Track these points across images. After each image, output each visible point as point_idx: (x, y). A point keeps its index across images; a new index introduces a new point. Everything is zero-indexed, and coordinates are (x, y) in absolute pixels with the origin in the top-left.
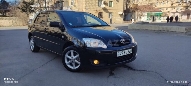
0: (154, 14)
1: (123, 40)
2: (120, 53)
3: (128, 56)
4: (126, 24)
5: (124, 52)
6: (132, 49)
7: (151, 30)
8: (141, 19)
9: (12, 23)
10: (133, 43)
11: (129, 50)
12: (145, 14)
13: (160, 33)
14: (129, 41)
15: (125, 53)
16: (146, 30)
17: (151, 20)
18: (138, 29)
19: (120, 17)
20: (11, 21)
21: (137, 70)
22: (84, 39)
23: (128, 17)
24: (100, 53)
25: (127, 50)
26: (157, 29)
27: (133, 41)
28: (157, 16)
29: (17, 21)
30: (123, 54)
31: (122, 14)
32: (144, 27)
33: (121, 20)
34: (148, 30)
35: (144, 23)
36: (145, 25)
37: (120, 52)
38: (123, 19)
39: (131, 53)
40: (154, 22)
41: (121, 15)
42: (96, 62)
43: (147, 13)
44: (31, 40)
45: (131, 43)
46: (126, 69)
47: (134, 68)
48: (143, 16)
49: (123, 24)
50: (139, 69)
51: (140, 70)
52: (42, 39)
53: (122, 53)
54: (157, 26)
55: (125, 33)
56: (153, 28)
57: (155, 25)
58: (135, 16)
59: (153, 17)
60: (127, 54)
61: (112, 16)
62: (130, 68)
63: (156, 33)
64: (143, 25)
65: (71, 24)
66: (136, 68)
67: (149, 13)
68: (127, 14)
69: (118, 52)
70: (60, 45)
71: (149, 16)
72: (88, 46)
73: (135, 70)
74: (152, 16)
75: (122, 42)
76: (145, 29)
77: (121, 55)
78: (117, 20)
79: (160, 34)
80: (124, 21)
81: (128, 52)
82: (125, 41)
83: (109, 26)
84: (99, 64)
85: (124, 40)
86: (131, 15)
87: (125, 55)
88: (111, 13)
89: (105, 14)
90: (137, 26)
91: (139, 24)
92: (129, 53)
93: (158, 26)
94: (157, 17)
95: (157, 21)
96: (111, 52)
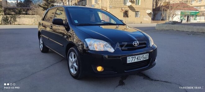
0: (189, 13)
1: (136, 43)
2: (131, 59)
3: (143, 63)
4: (154, 24)
5: (137, 58)
6: (148, 54)
7: (183, 31)
8: (173, 18)
9: (34, 22)
10: (151, 46)
11: (145, 55)
12: (179, 12)
13: (193, 34)
14: (145, 44)
15: (139, 58)
16: (177, 30)
17: (185, 20)
18: (167, 29)
19: (148, 16)
20: (33, 20)
21: (155, 80)
22: (86, 40)
23: (158, 16)
24: (106, 58)
25: (142, 55)
26: (190, 30)
27: (152, 43)
28: (193, 15)
29: (39, 20)
30: (136, 61)
31: (151, 13)
32: (175, 27)
33: (149, 20)
34: (179, 31)
35: (175, 23)
36: (176, 25)
37: (131, 57)
38: (152, 19)
39: (146, 59)
40: (189, 22)
41: (149, 14)
42: (99, 69)
43: (181, 12)
44: (40, 39)
45: (148, 46)
46: (142, 77)
47: (151, 78)
48: (176, 15)
49: (152, 24)
50: (158, 79)
51: (159, 81)
52: (48, 38)
53: (134, 59)
54: (190, 27)
55: (142, 34)
56: (186, 29)
57: (188, 26)
58: (165, 15)
59: (188, 17)
60: (142, 60)
61: (139, 15)
62: (147, 77)
63: (189, 34)
64: (174, 25)
65: (76, 22)
66: (155, 78)
67: (182, 12)
68: (157, 13)
69: (128, 58)
70: (63, 46)
71: (183, 15)
72: (91, 48)
73: (152, 80)
74: (186, 15)
75: (135, 44)
76: (175, 29)
77: (132, 62)
78: (145, 19)
79: (193, 36)
80: (152, 21)
81: (143, 58)
82: (140, 44)
83: (124, 24)
84: (103, 71)
85: (138, 42)
86: (162, 14)
87: (138, 61)
88: (138, 12)
89: (131, 13)
90: (166, 27)
91: (169, 24)
92: (145, 59)
93: (192, 26)
94: (193, 17)
95: (192, 20)
96: (119, 57)
